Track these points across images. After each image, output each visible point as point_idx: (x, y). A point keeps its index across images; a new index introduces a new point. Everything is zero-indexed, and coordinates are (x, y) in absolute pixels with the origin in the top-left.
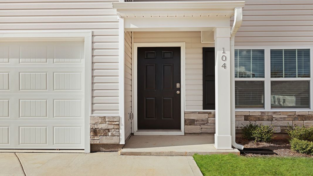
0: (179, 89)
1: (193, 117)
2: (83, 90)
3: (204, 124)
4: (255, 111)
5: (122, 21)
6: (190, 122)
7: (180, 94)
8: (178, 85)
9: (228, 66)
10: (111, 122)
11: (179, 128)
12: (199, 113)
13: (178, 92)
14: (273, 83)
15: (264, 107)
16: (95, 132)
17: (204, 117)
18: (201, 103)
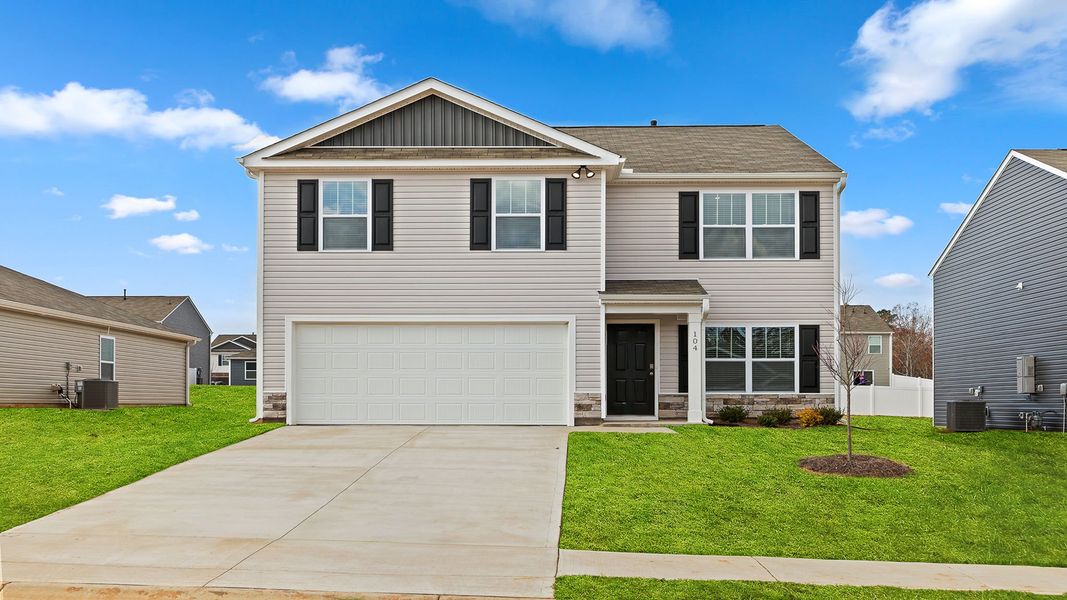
0: (653, 370)
1: (667, 401)
2: (568, 370)
3: (680, 408)
4: (736, 394)
5: (603, 307)
6: (664, 406)
7: (654, 376)
8: (651, 366)
9: (699, 348)
10: (593, 399)
11: (653, 414)
12: (675, 396)
13: (651, 373)
14: (754, 363)
15: (744, 390)
16: (579, 407)
17: (680, 400)
18: (677, 385)
